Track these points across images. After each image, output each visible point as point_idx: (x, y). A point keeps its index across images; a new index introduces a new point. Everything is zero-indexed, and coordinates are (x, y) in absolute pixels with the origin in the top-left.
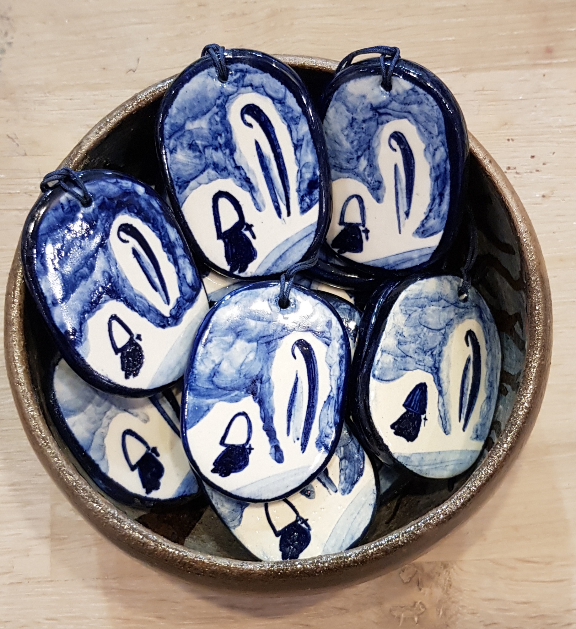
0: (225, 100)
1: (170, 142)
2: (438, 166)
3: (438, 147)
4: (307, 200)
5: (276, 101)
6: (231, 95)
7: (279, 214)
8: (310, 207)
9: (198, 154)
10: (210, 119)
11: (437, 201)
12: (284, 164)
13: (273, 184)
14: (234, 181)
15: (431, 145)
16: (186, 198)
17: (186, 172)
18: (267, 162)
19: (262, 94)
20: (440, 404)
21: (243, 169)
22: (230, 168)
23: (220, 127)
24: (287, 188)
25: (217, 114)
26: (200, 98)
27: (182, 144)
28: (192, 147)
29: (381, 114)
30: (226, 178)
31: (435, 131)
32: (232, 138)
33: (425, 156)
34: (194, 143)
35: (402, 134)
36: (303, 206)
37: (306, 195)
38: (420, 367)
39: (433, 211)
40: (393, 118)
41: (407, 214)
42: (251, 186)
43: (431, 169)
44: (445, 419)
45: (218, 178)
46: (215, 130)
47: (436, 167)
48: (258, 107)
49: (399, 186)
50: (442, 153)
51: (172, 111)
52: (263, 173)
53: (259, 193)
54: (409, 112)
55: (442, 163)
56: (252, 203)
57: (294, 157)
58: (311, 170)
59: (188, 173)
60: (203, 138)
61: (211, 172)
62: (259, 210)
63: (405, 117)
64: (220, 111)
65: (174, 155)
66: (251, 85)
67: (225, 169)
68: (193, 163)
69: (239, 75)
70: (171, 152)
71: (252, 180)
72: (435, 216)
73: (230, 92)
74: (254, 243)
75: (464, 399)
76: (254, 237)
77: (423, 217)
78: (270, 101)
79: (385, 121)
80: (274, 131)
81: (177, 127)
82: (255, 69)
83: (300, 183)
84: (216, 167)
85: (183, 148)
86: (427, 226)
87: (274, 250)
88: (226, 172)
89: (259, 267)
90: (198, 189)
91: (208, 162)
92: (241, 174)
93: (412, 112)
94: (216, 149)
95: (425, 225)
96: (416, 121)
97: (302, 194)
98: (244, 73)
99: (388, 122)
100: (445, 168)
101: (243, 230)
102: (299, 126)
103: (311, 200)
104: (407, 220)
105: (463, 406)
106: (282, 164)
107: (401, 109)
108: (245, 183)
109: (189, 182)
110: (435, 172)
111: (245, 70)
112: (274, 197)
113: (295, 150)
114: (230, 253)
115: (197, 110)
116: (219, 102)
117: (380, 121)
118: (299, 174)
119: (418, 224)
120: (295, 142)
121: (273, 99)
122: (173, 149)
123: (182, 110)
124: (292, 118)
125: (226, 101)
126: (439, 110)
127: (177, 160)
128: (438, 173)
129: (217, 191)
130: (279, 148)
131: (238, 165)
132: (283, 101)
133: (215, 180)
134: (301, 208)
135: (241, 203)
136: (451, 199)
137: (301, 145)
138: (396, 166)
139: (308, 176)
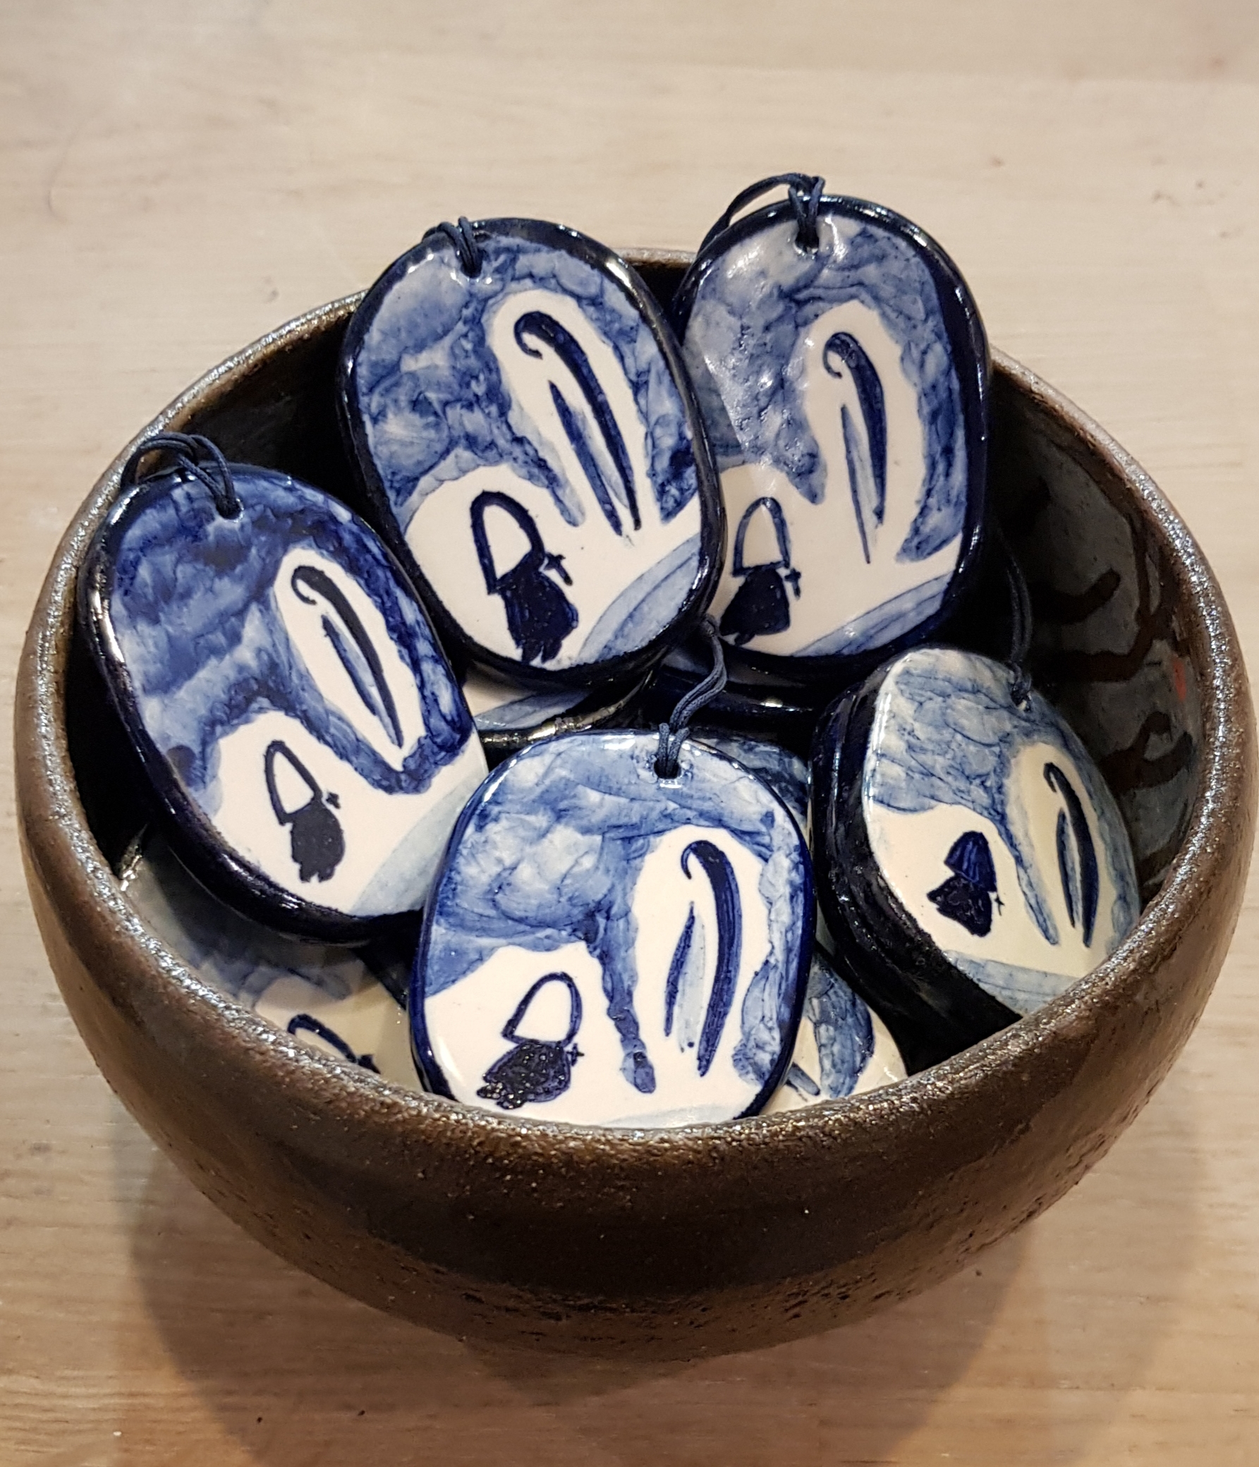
0: (480, 308)
1: (371, 399)
2: (934, 387)
3: (928, 346)
4: (673, 490)
5: (585, 302)
6: (490, 297)
7: (617, 526)
8: (680, 505)
9: (431, 419)
10: (452, 348)
11: (941, 468)
12: (615, 425)
13: (595, 466)
14: (514, 470)
15: (913, 345)
16: (414, 512)
17: (408, 459)
18: (580, 424)
19: (555, 291)
20: (1024, 883)
21: (529, 443)
22: (501, 442)
23: (473, 362)
24: (628, 471)
25: (465, 336)
26: (429, 307)
27: (396, 401)
28: (418, 407)
29: (801, 304)
30: (496, 463)
31: (918, 310)
32: (500, 381)
33: (904, 371)
34: (421, 396)
35: (850, 336)
36: (665, 506)
37: (669, 482)
38: (963, 801)
39: (934, 492)
40: (828, 306)
41: (879, 514)
42: (551, 475)
43: (920, 399)
44: (1042, 914)
45: (478, 466)
46: (463, 369)
47: (928, 391)
48: (549, 318)
49: (855, 455)
50: (938, 357)
51: (371, 338)
52: (573, 446)
53: (568, 491)
54: (861, 284)
55: (942, 379)
56: (556, 511)
57: (633, 407)
58: (673, 429)
59: (414, 460)
60: (439, 386)
61: (462, 454)
62: (573, 523)
63: (852, 297)
64: (471, 329)
65: (381, 425)
66: (531, 276)
67: (492, 444)
68: (422, 438)
69: (502, 258)
70: (375, 420)
71: (551, 463)
72: (939, 501)
73: (490, 293)
74: (570, 593)
75: (1071, 887)
76: (568, 580)
77: (915, 511)
78: (571, 303)
79: (812, 316)
80: (586, 361)
81: (385, 367)
82: (534, 245)
83: (653, 458)
84: (471, 442)
85: (399, 409)
86: (926, 529)
87: (614, 602)
88: (495, 451)
89: (585, 644)
90: (438, 491)
91: (455, 433)
92: (526, 454)
93: (867, 282)
94: (470, 406)
95: (922, 528)
96: (877, 299)
97: (660, 480)
98: (514, 253)
99: (817, 316)
100: (950, 390)
101: (541, 569)
102: (638, 345)
103: (682, 490)
104: (881, 528)
105: (1074, 899)
106: (610, 425)
107: (843, 280)
108: (536, 471)
109: (417, 479)
110: (929, 404)
111: (515, 248)
112: (601, 494)
113: (636, 394)
114: (518, 619)
115: (423, 331)
116: (467, 313)
117: (800, 320)
118: (650, 441)
119: (904, 532)
120: (634, 378)
121: (578, 298)
122: (379, 413)
123: (392, 333)
124: (621, 332)
125: (483, 311)
126: (923, 266)
127: (387, 436)
128: (935, 403)
129: (478, 492)
130: (601, 392)
131: (519, 434)
132: (600, 300)
133: (474, 469)
134: (662, 508)
135: (532, 513)
136: (970, 456)
137: (646, 383)
138: (844, 411)
139: (668, 442)
